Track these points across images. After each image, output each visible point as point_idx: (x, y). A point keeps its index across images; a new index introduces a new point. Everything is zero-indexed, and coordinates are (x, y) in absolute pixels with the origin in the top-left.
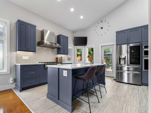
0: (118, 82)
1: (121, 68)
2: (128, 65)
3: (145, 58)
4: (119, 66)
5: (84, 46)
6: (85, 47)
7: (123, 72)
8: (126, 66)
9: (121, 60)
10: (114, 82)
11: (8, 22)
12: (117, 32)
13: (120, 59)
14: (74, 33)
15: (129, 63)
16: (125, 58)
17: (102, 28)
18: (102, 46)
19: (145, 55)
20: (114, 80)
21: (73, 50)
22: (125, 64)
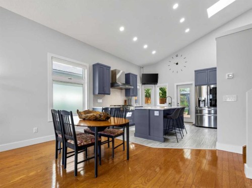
0: (197, 126)
1: (201, 111)
2: (208, 108)
4: (199, 109)
5: (153, 85)
6: (155, 86)
7: (203, 115)
8: (207, 109)
9: (201, 102)
10: (194, 127)
11: (88, 65)
12: (195, 71)
13: (199, 101)
14: (142, 69)
15: (209, 106)
16: (204, 101)
17: (177, 64)
18: (177, 86)
20: (193, 125)
21: (140, 90)
22: (205, 106)
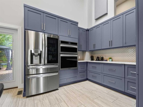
3: (61, 55)
9: (34, 56)
12: (25, 6)
15: (46, 62)
16: (40, 54)
19: (61, 51)
